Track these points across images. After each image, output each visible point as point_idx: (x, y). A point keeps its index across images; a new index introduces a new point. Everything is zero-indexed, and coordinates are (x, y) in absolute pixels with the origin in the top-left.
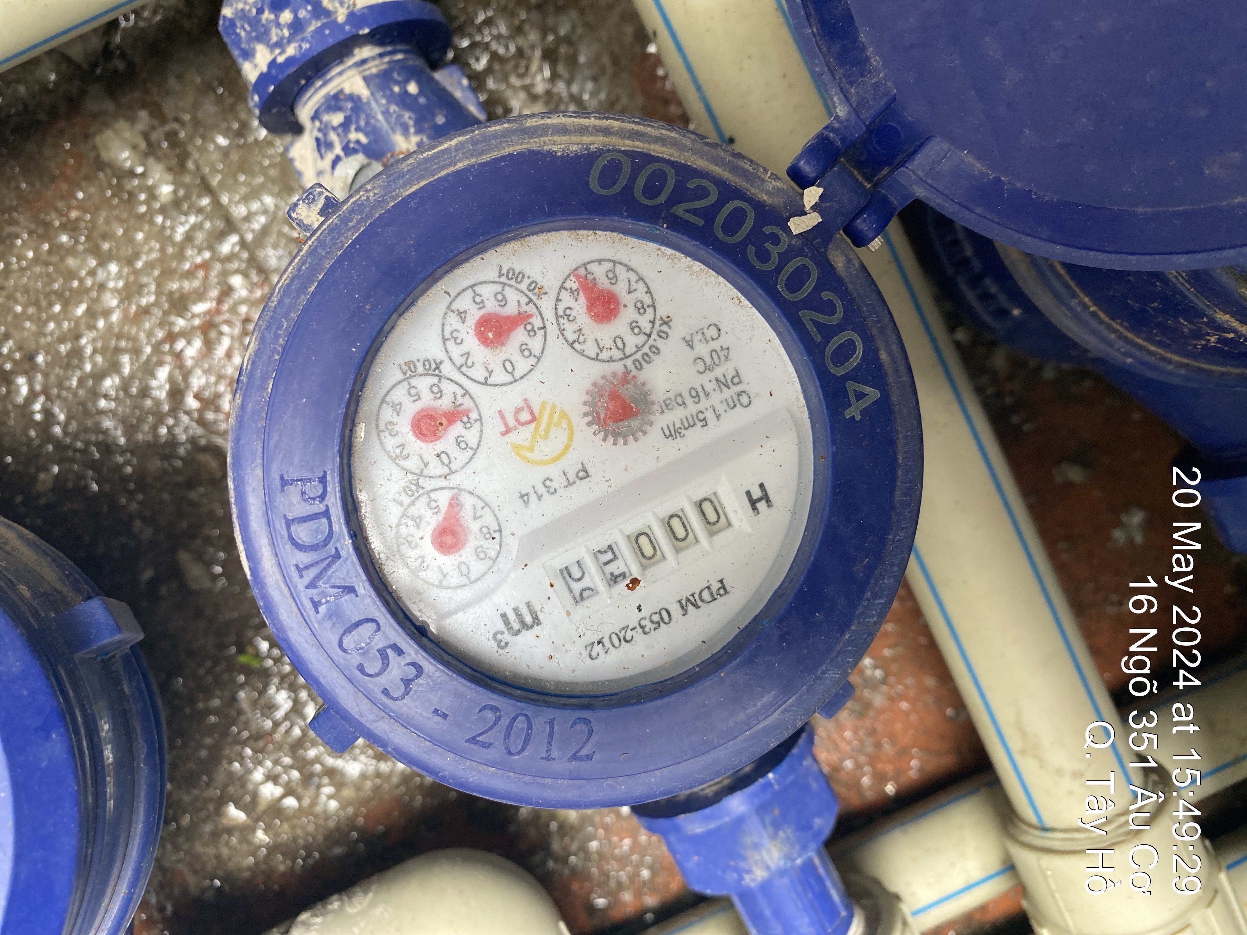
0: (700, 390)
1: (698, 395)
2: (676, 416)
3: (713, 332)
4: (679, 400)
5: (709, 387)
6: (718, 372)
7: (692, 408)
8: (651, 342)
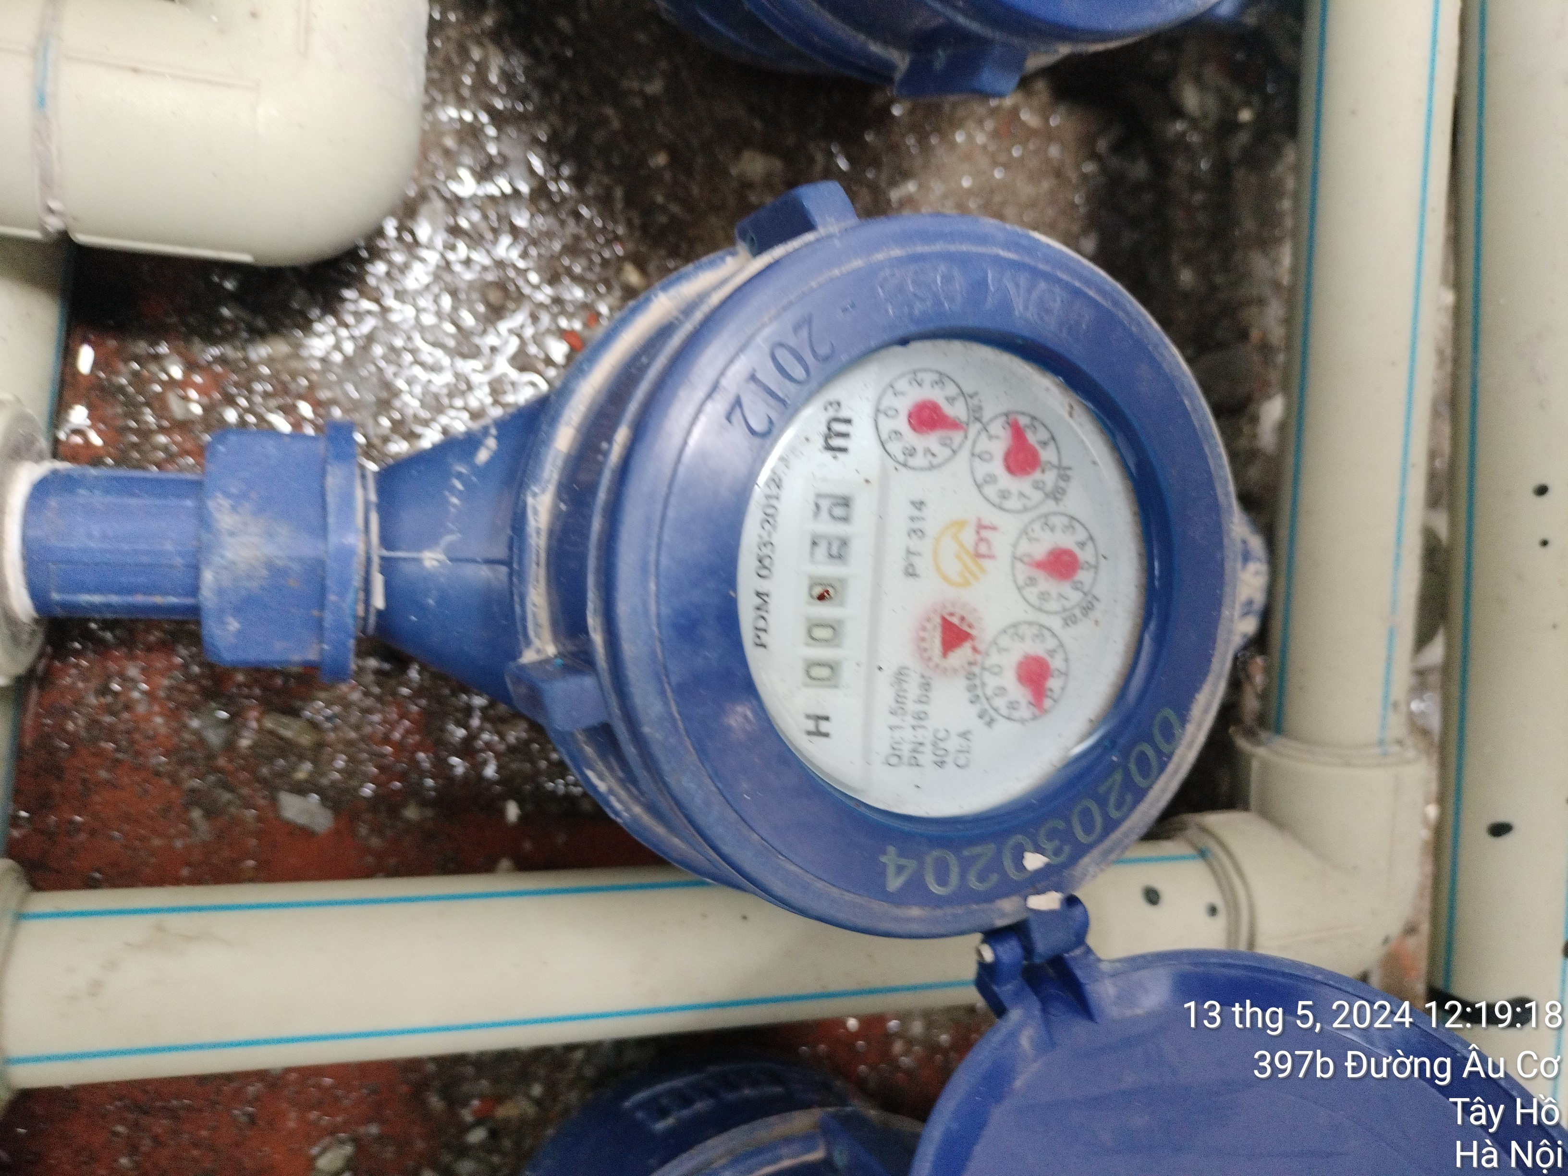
0: (922, 723)
1: (920, 718)
2: (913, 689)
3: (961, 762)
4: (924, 699)
5: (920, 732)
6: (928, 749)
7: (911, 707)
8: (983, 700)
